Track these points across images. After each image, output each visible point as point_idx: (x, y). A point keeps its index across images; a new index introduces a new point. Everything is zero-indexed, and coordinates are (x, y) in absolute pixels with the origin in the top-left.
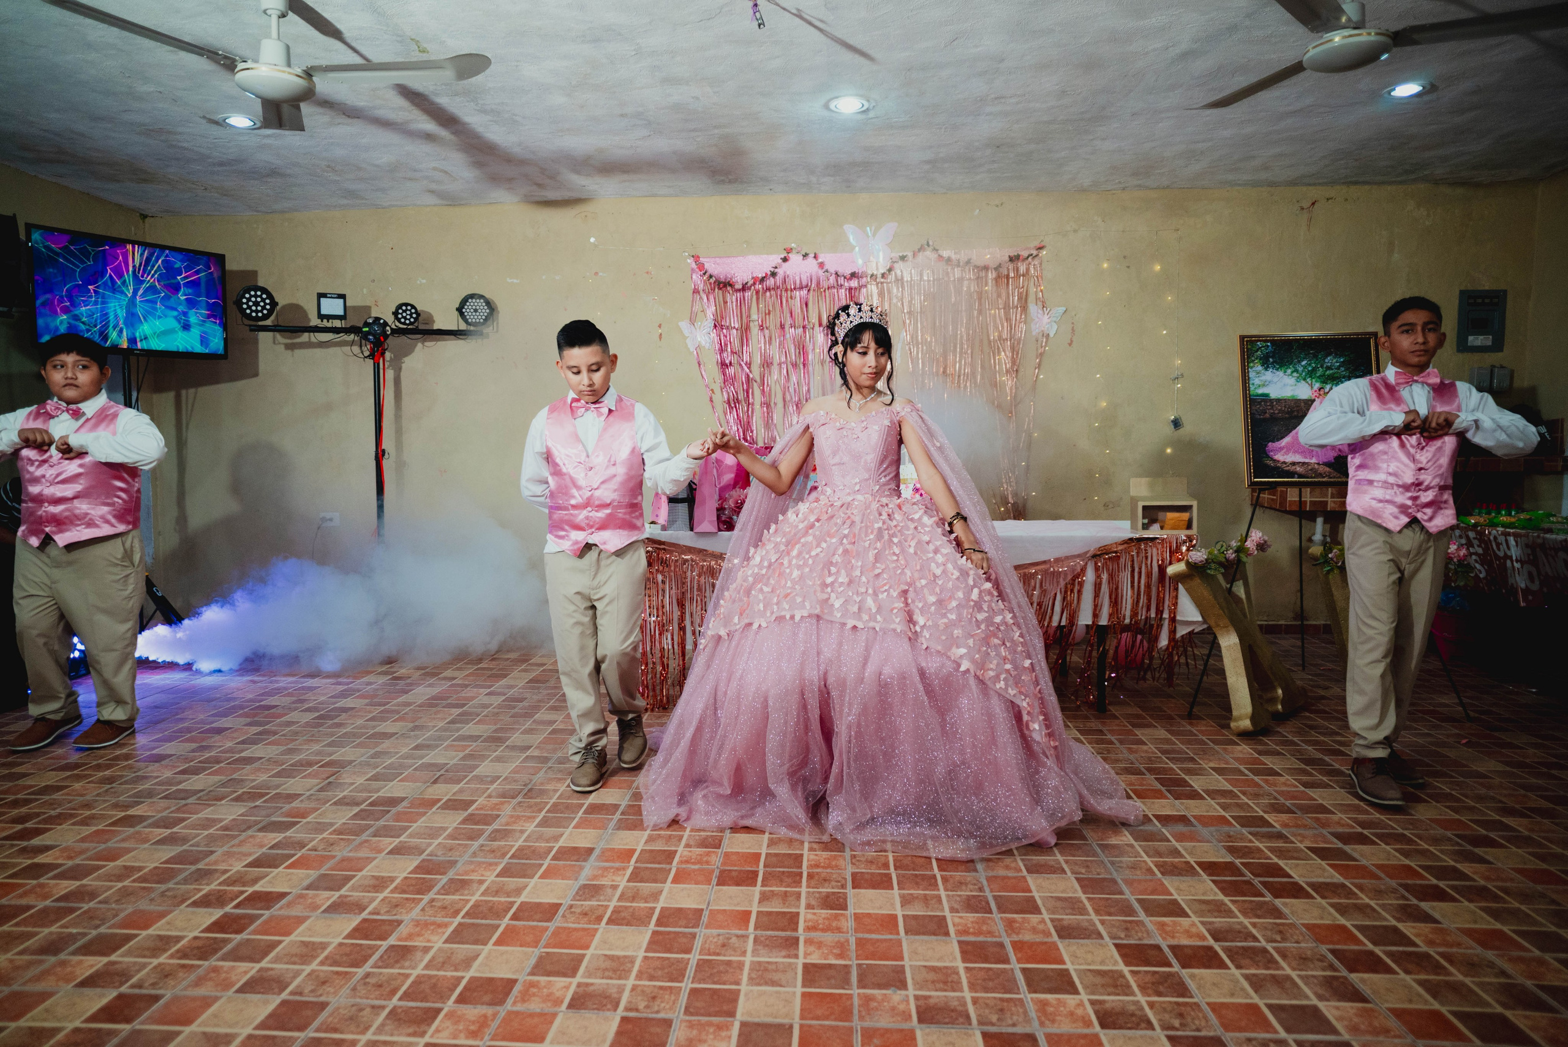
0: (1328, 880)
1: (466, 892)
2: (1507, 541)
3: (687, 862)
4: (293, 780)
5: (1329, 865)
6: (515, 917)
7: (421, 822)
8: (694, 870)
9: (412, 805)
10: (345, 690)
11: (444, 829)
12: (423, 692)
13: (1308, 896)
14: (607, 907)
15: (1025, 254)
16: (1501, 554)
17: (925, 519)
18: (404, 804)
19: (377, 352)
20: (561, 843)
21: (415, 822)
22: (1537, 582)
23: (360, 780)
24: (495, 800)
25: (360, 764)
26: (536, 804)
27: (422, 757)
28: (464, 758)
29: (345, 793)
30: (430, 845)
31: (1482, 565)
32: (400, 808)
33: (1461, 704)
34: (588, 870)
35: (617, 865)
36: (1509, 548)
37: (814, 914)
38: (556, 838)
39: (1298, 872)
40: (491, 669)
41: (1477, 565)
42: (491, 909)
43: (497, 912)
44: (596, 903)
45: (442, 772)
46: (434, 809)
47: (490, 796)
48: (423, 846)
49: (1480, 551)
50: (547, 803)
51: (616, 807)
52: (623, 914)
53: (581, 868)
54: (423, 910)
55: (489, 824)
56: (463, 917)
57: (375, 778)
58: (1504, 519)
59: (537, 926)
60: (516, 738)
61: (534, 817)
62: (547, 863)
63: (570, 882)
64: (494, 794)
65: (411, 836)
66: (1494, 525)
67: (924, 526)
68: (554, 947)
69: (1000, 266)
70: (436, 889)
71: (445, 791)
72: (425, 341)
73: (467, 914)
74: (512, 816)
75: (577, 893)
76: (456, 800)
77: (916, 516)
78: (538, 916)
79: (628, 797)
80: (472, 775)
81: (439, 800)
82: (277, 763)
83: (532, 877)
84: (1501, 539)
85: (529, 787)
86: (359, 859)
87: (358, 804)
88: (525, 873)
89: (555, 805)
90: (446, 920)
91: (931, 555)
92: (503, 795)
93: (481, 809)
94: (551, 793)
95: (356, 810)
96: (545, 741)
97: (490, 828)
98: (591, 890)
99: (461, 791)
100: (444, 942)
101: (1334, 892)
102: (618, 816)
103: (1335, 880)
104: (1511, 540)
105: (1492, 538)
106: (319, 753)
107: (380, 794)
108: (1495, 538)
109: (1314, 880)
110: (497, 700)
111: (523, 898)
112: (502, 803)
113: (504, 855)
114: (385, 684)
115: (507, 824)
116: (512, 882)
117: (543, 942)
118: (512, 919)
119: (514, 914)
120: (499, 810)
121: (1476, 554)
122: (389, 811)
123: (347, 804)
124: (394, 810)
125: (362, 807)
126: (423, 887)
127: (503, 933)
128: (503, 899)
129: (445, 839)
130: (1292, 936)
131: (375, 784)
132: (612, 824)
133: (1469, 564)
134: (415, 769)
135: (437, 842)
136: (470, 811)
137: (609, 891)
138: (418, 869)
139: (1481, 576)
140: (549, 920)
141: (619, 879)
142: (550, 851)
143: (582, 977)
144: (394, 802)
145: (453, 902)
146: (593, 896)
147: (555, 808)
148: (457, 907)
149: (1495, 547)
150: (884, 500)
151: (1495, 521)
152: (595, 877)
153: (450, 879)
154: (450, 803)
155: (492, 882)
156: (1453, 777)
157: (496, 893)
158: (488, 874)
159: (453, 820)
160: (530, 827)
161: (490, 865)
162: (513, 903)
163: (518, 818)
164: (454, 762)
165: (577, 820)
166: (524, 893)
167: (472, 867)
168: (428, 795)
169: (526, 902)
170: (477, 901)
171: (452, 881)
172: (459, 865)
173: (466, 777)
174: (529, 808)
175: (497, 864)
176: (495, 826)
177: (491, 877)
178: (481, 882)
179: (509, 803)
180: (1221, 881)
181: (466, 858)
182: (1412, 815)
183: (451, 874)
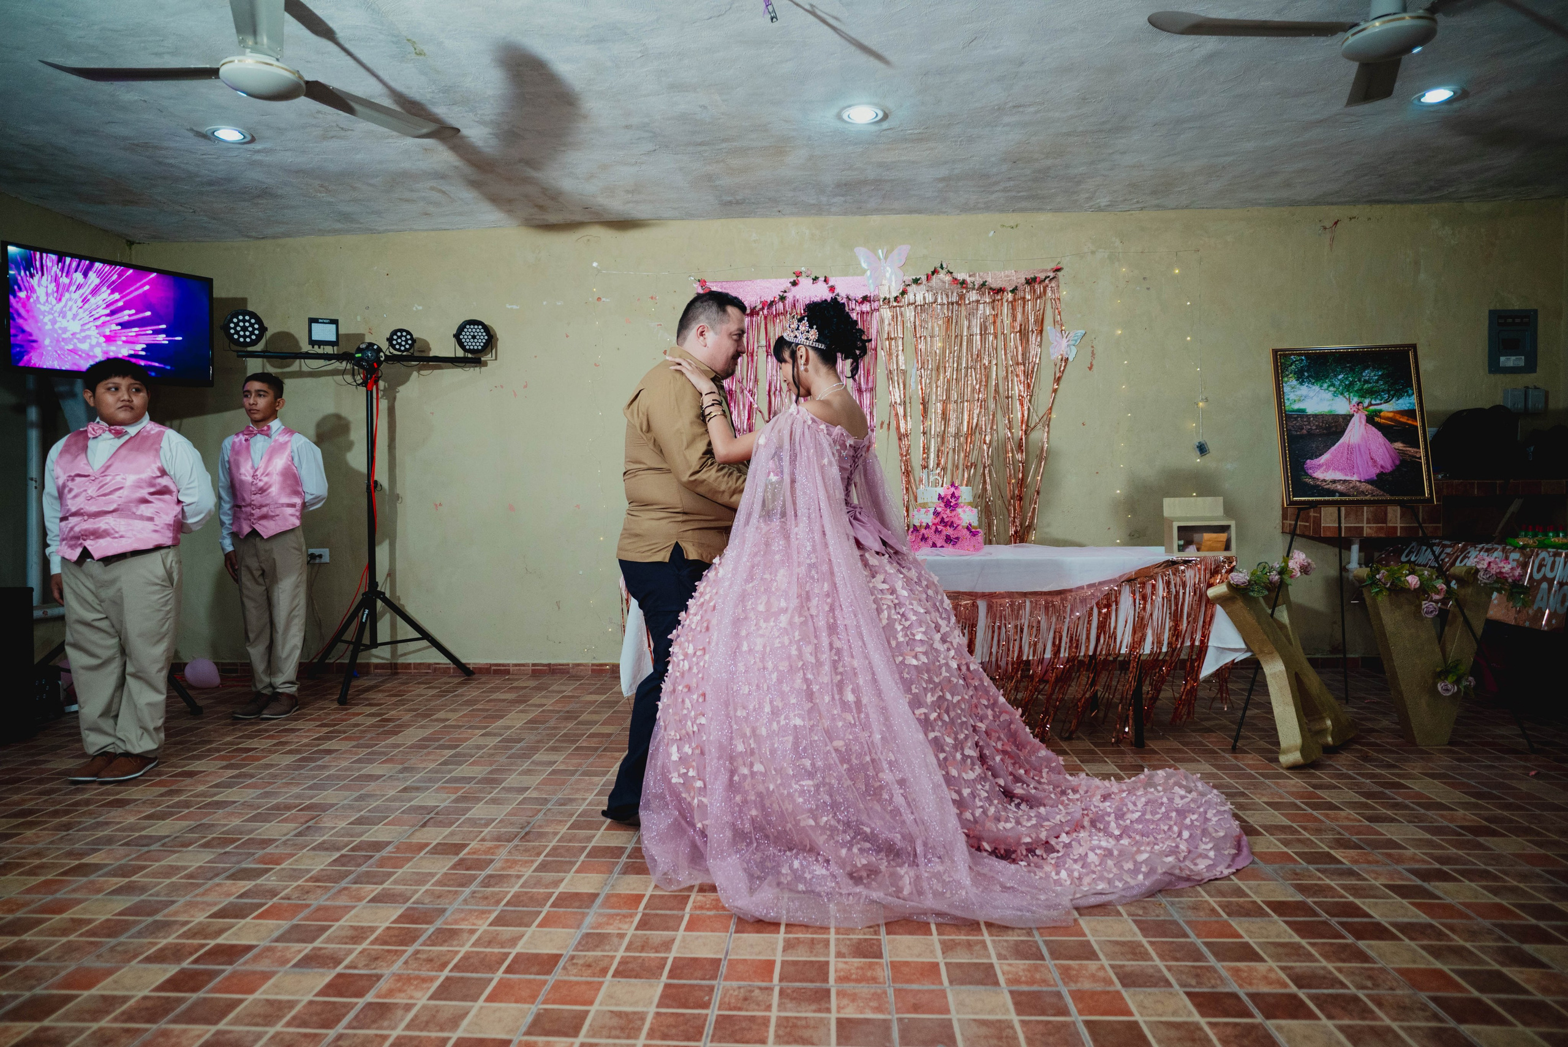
1: (455, 943)
3: (701, 908)
4: (268, 825)
6: (508, 971)
7: (407, 868)
8: (709, 917)
9: (398, 848)
11: (433, 875)
14: (613, 958)
15: (1041, 276)
18: (390, 848)
19: (370, 380)
20: (561, 889)
21: (401, 867)
23: (343, 824)
24: (488, 844)
25: (344, 807)
26: (534, 848)
27: (410, 800)
28: (456, 801)
29: (325, 838)
30: (416, 891)
32: (384, 853)
33: (1525, 736)
34: (592, 917)
35: (624, 911)
38: (556, 884)
40: (487, 710)
42: (483, 961)
43: (491, 964)
44: (600, 954)
45: (432, 815)
46: (422, 854)
47: (483, 840)
48: (409, 893)
50: (547, 846)
51: (622, 850)
52: (631, 966)
53: (584, 916)
54: (406, 962)
55: (482, 870)
56: (451, 971)
57: (359, 821)
59: (535, 980)
60: (512, 779)
61: (532, 862)
62: (546, 910)
63: (572, 930)
64: (488, 837)
65: (395, 882)
68: (554, 1003)
69: (1016, 288)
70: (421, 940)
71: (435, 835)
72: (421, 369)
73: (456, 967)
74: (507, 861)
75: (579, 943)
76: (446, 844)
78: (535, 969)
80: (463, 818)
81: (427, 845)
82: (251, 806)
83: (530, 926)
85: (527, 829)
86: (340, 907)
87: (338, 849)
88: (523, 921)
89: (555, 848)
90: (434, 973)
92: (498, 839)
93: (474, 853)
94: (550, 836)
95: (337, 855)
96: (544, 782)
97: (484, 874)
98: (594, 940)
99: (452, 834)
100: (431, 998)
102: (623, 859)
103: (1421, 920)
106: (298, 796)
107: (363, 838)
110: (493, 741)
111: (519, 948)
112: (497, 847)
113: (498, 902)
115: (503, 869)
116: (507, 931)
117: (541, 998)
118: (506, 971)
119: (509, 966)
120: (492, 854)
122: (371, 857)
123: (327, 849)
124: (378, 855)
125: (343, 852)
126: (408, 938)
127: (495, 988)
128: (496, 950)
129: (433, 885)
130: (1384, 981)
131: (358, 828)
132: (618, 868)
134: (403, 812)
135: (424, 889)
136: (461, 855)
137: (615, 940)
138: (401, 919)
140: (549, 972)
141: (625, 927)
142: (549, 899)
143: (586, 1036)
144: (378, 846)
145: (441, 954)
146: (597, 946)
147: (555, 851)
148: (444, 959)
152: (599, 926)
153: (437, 929)
154: (440, 847)
155: (485, 931)
156: (1528, 810)
157: (489, 943)
158: (480, 922)
159: (442, 866)
160: (528, 872)
161: (483, 912)
162: (507, 954)
163: (515, 862)
164: (446, 804)
165: (578, 864)
166: (521, 943)
167: (462, 915)
168: (416, 839)
169: (522, 954)
170: (467, 952)
171: (439, 931)
172: (448, 913)
173: (458, 819)
174: (526, 850)
175: (490, 912)
176: (488, 871)
177: (483, 926)
178: (472, 932)
179: (505, 846)
180: (1295, 923)
181: (456, 906)
182: (1492, 850)
183: (439, 923)
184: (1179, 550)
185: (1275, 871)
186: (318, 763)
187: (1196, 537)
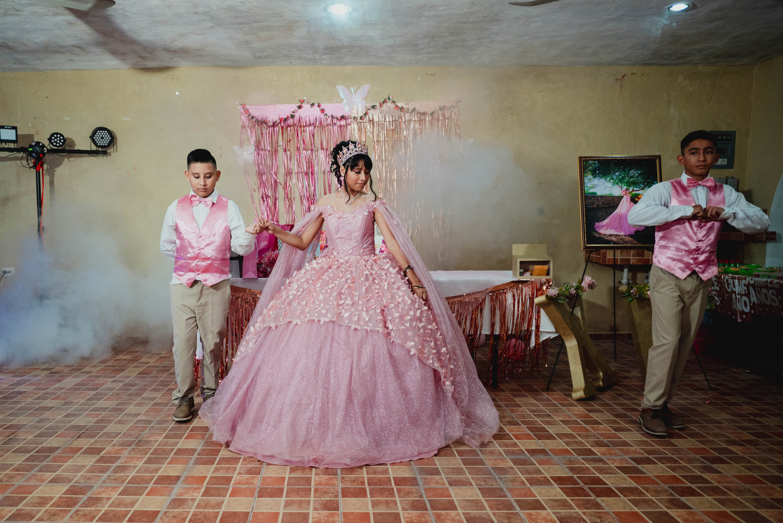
0: (628, 486)
1: (99, 505)
2: (733, 282)
3: (239, 483)
5: (628, 476)
6: (130, 520)
7: (70, 462)
8: (243, 489)
9: (64, 452)
10: (20, 380)
11: (85, 466)
12: (70, 382)
13: (616, 495)
14: (189, 512)
15: (449, 105)
16: (729, 290)
17: (391, 269)
18: (59, 451)
19: (38, 164)
20: (160, 473)
21: (66, 462)
22: (748, 307)
23: (30, 437)
24: (117, 448)
25: (30, 426)
26: (144, 450)
27: (70, 422)
28: (97, 422)
29: (20, 445)
30: (76, 476)
31: (718, 297)
32: (56, 454)
33: (707, 380)
34: (177, 490)
35: (195, 486)
36: (734, 287)
37: (318, 513)
38: (156, 471)
39: (610, 481)
41: (716, 298)
42: (115, 515)
43: (120, 516)
45: (83, 431)
46: (78, 454)
48: (71, 477)
49: (718, 289)
50: (151, 449)
51: (194, 450)
52: (199, 517)
53: (173, 489)
54: (71, 517)
55: (114, 463)
57: (40, 435)
58: (732, 269)
60: (131, 409)
61: (143, 458)
62: (151, 485)
63: (165, 497)
64: (117, 444)
65: (63, 471)
66: (726, 273)
67: (391, 273)
69: (433, 113)
70: (80, 504)
72: (70, 157)
73: (100, 519)
74: (128, 458)
75: (170, 504)
76: (92, 448)
77: (386, 267)
78: (145, 519)
79: (202, 444)
80: (102, 432)
81: (81, 448)
83: (141, 495)
84: (731, 281)
85: (139, 439)
86: (30, 486)
87: (29, 452)
88: (137, 492)
89: (156, 450)
91: (396, 291)
92: (123, 444)
93: (109, 453)
94: (153, 443)
95: (27, 455)
96: (149, 410)
97: (114, 465)
98: (178, 502)
99: (95, 442)
101: (631, 493)
102: (195, 456)
103: (632, 486)
104: (736, 281)
105: (725, 281)
107: (43, 445)
108: (727, 280)
109: (620, 486)
111: (136, 508)
112: (122, 449)
113: (123, 482)
114: (46, 376)
115: (125, 462)
116: (128, 498)
118: (128, 521)
119: (130, 518)
120: (119, 453)
121: (715, 290)
122: (48, 456)
123: (22, 452)
124: (52, 456)
125: (31, 454)
126: (72, 503)
128: (122, 509)
129: (85, 472)
130: (606, 519)
131: (40, 439)
132: (192, 461)
133: (712, 296)
134: (66, 429)
135: (80, 474)
136: (101, 454)
137: (190, 502)
138: (68, 492)
139: (718, 304)
140: (152, 521)
141: (196, 495)
142: (152, 479)
144: (52, 450)
145: (91, 512)
146: (180, 506)
147: (156, 452)
148: (93, 514)
149: (726, 286)
150: (366, 258)
151: (727, 270)
152: (181, 494)
153: (89, 498)
154: (89, 450)
155: (116, 498)
156: (701, 423)
157: (118, 505)
158: (113, 493)
159: (90, 461)
160: (140, 464)
161: (115, 488)
162: (128, 512)
163: (132, 458)
164: (91, 424)
165: (169, 459)
166: (137, 505)
167: (103, 489)
168: (73, 446)
169: (137, 511)
170: (105, 511)
171: (90, 498)
172: (94, 488)
173: (99, 433)
174: (140, 451)
175: (119, 487)
176: (117, 464)
177: (115, 496)
178: (108, 499)
179: (126, 449)
180: (565, 488)
181: (99, 484)
182: (678, 446)
183: (89, 494)
184: (520, 275)
185: (560, 459)
186: (14, 400)
187: (531, 267)
